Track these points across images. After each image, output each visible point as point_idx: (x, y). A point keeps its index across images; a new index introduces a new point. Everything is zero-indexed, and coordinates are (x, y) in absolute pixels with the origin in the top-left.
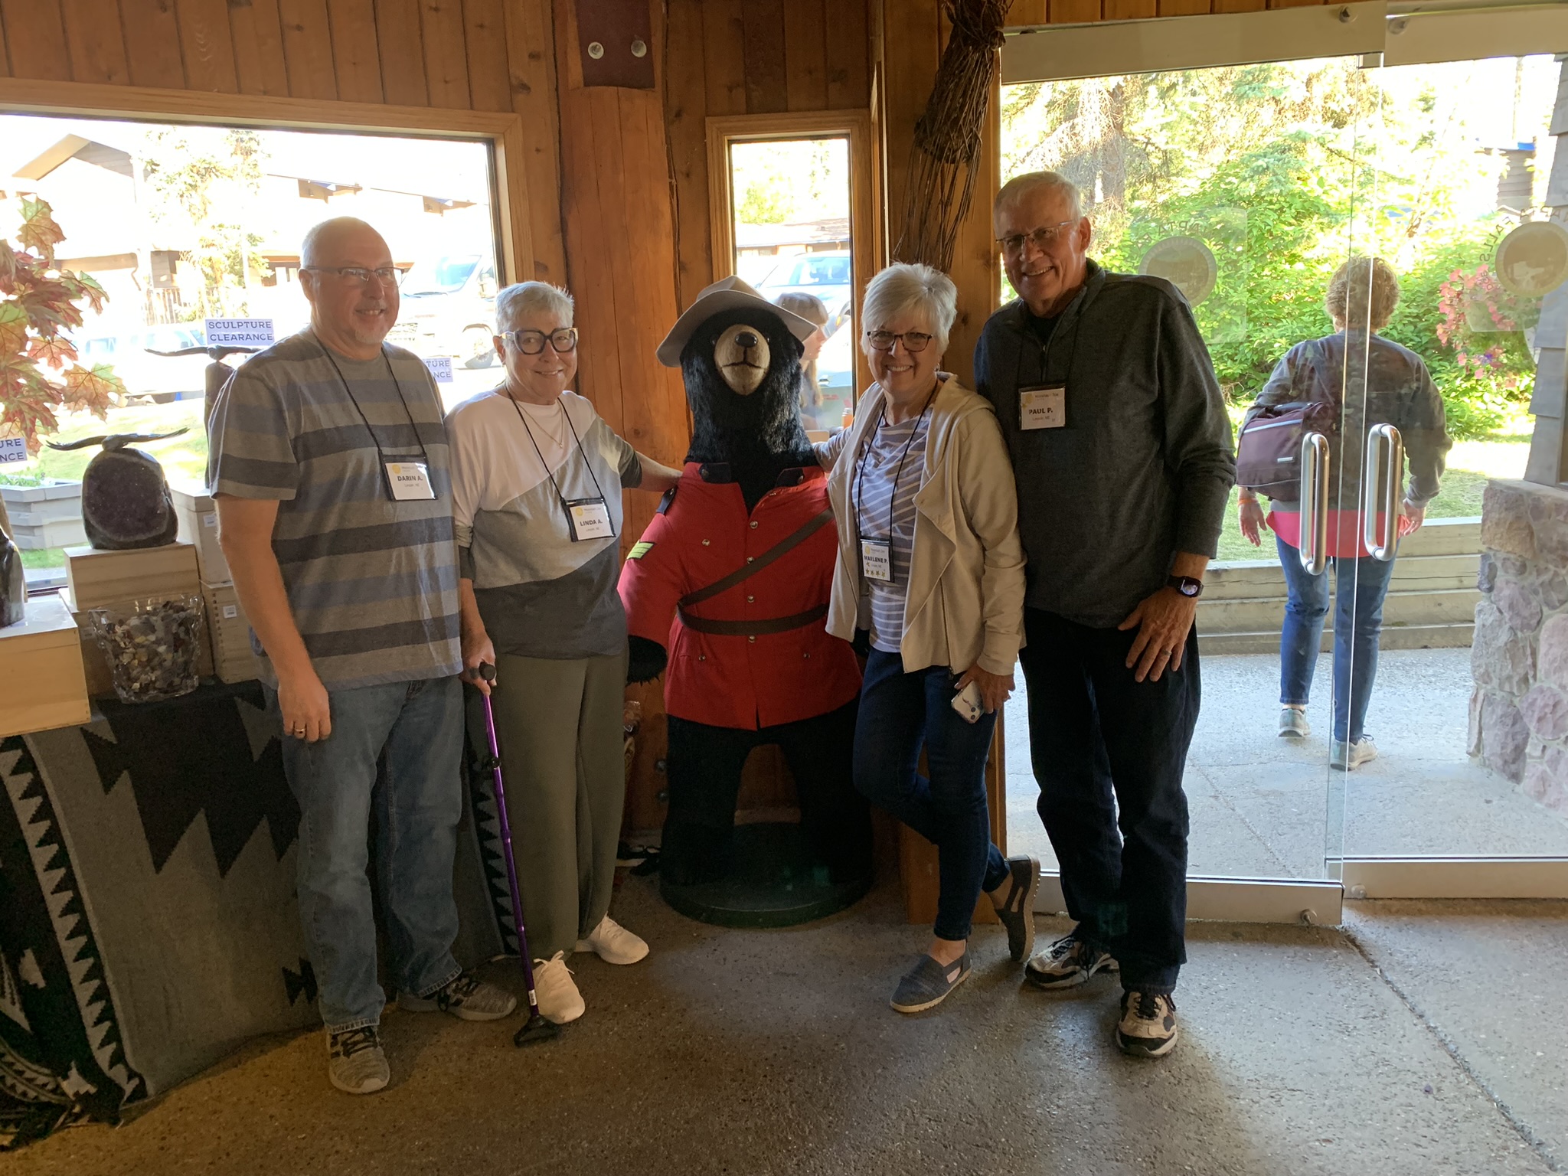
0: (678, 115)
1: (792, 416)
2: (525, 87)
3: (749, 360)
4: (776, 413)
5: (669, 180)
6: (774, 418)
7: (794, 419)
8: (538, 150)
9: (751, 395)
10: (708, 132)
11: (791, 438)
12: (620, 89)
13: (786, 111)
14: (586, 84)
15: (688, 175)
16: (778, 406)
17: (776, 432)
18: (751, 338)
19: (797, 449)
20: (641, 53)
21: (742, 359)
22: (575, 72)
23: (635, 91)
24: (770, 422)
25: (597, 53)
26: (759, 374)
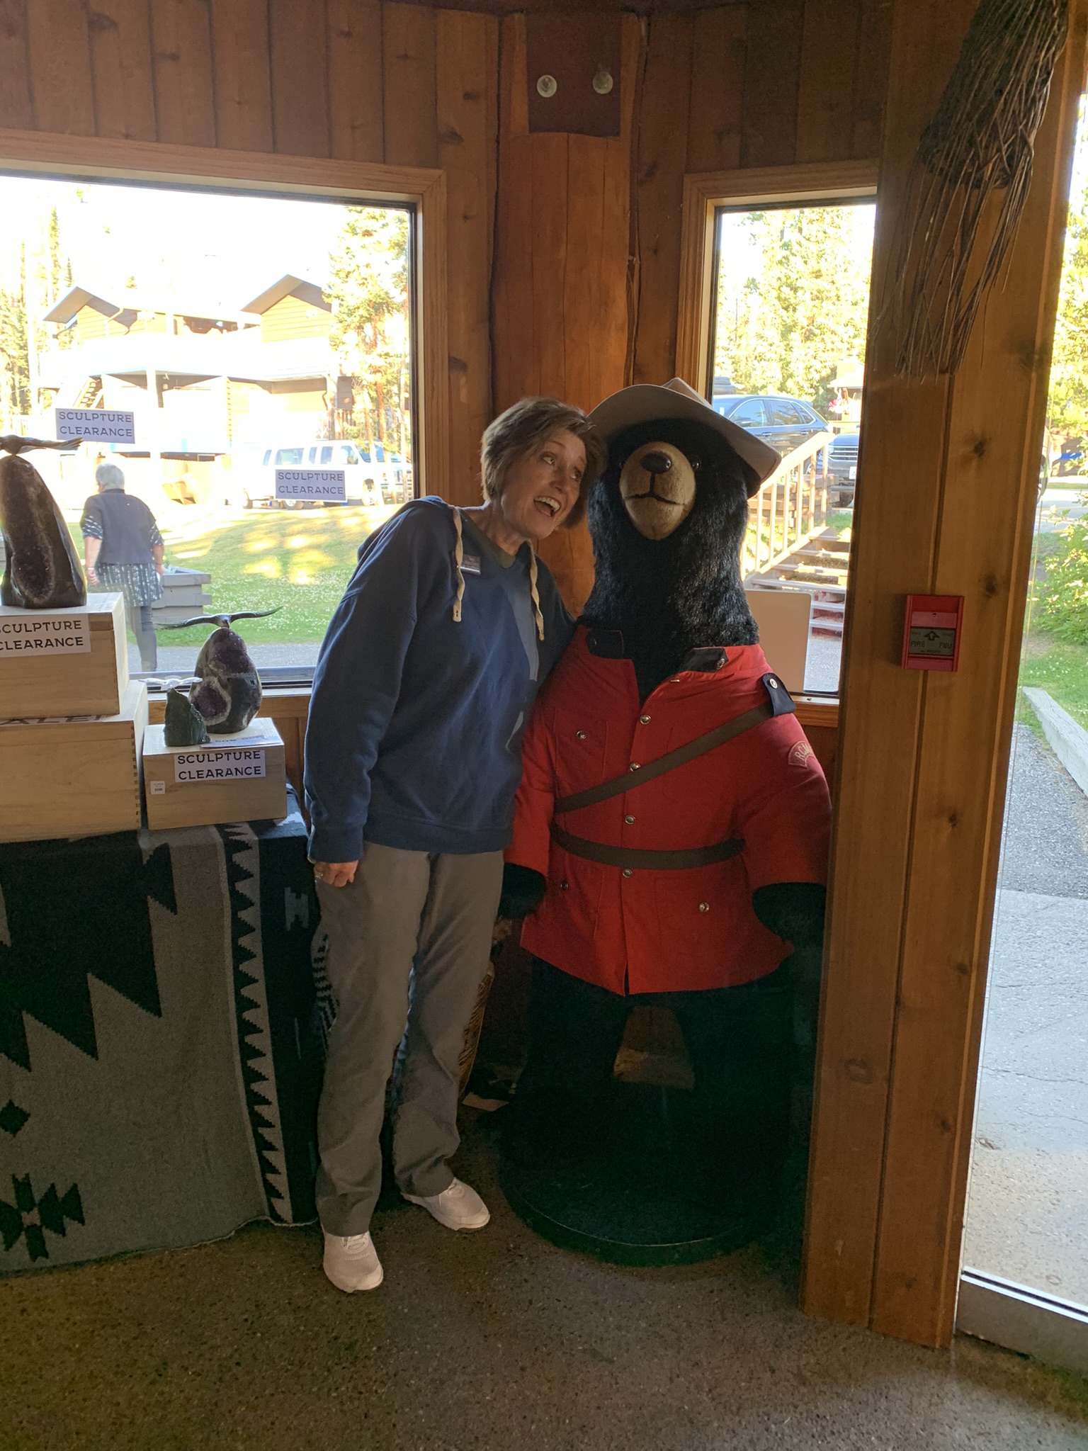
0: (650, 173)
1: (723, 574)
2: (455, 136)
3: (659, 491)
4: (699, 568)
5: (628, 257)
6: (694, 574)
7: (727, 578)
8: (465, 218)
9: (662, 541)
10: (686, 194)
11: (717, 604)
12: (572, 136)
13: (793, 163)
14: (531, 131)
15: (656, 252)
16: (702, 559)
17: (694, 595)
18: (662, 459)
19: (723, 620)
20: (605, 86)
21: (648, 490)
22: (519, 112)
23: (591, 139)
24: (687, 580)
25: (548, 88)
26: (675, 513)
